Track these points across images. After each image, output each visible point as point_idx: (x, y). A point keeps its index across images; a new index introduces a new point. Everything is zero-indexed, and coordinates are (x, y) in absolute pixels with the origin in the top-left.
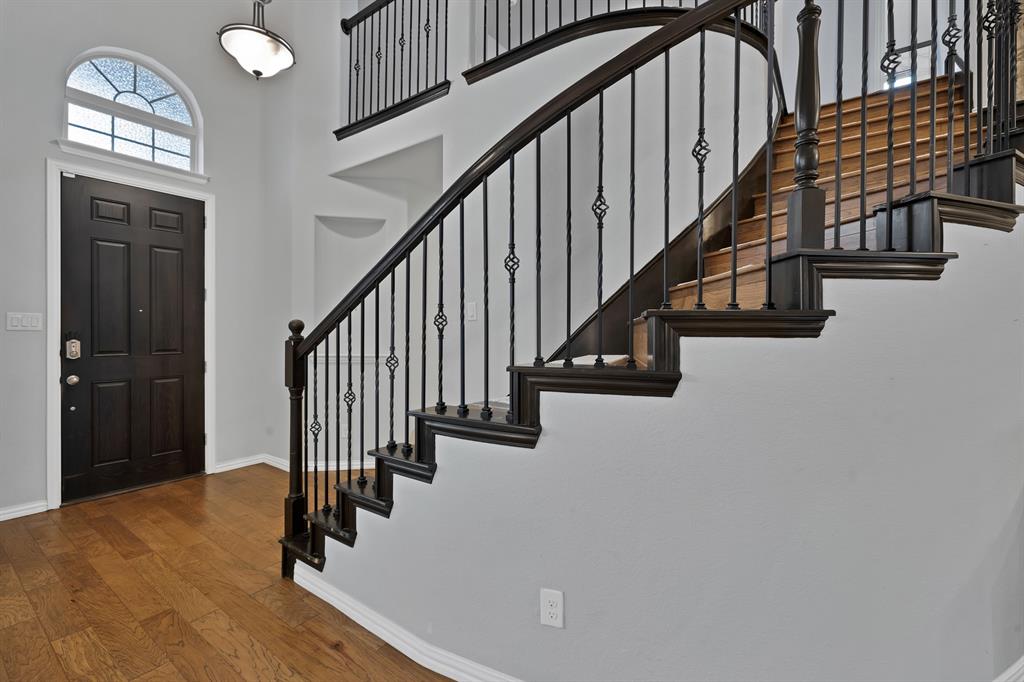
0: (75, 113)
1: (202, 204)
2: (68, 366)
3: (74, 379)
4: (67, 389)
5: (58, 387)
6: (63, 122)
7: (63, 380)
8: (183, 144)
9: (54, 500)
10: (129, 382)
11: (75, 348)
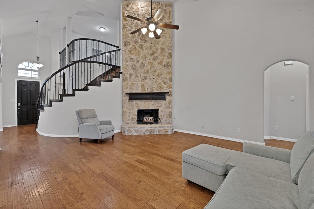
0: (19, 71)
1: (39, 82)
2: (18, 107)
3: (19, 108)
4: (18, 110)
5: (17, 110)
6: (17, 73)
7: (17, 109)
8: (37, 73)
9: (16, 125)
10: (27, 109)
11: (19, 104)
